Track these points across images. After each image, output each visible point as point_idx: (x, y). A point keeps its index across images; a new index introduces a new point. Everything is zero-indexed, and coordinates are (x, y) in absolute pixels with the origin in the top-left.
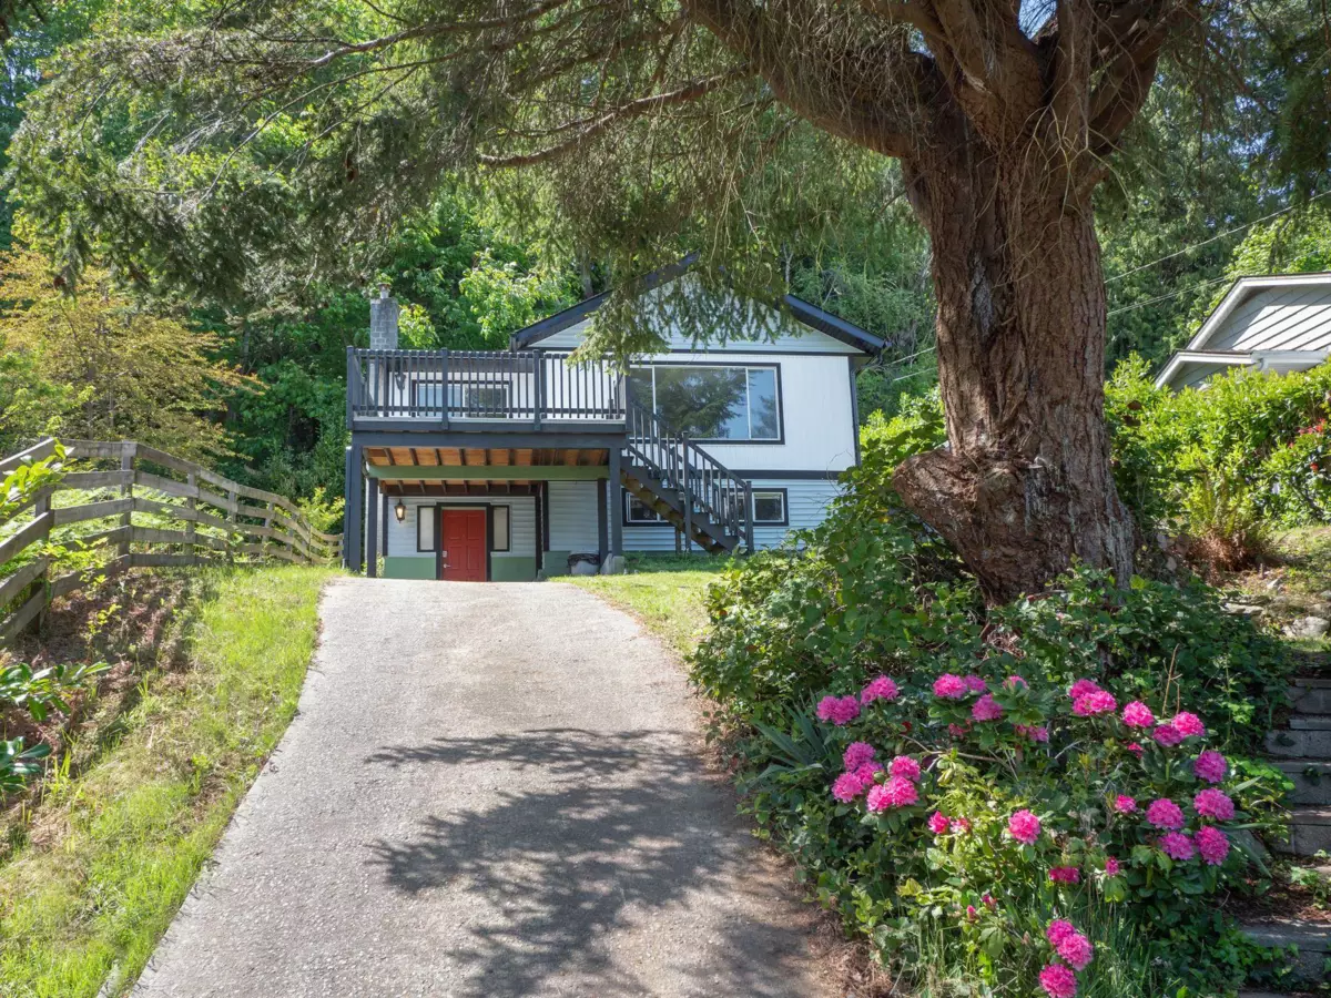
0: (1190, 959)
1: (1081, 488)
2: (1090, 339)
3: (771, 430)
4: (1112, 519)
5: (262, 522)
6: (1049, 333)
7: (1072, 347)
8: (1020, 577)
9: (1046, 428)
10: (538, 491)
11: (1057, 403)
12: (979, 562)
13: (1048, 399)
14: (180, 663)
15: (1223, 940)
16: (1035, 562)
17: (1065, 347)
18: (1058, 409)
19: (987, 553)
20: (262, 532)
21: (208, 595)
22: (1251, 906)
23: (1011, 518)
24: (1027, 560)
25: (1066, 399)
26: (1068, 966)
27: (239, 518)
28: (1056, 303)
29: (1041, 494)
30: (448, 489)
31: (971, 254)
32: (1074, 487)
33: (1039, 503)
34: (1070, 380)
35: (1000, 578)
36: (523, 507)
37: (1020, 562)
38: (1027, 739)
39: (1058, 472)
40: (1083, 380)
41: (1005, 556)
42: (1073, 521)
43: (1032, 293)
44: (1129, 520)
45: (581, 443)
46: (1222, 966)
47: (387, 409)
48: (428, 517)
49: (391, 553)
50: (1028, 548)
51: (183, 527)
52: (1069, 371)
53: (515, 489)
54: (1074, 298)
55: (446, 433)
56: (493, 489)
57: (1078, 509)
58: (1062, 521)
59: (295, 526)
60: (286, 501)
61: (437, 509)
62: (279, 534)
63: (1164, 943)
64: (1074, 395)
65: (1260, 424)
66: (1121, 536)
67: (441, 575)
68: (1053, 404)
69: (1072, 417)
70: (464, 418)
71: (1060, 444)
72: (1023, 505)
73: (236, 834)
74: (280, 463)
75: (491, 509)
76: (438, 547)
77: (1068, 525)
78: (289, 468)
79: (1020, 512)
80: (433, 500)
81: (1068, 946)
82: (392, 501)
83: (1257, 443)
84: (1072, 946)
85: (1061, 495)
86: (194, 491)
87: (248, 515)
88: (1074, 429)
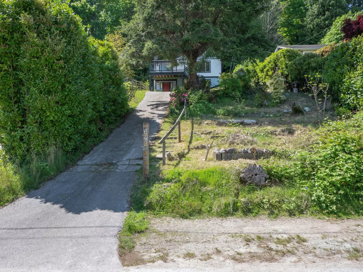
3: (208, 70)
5: (140, 85)
10: (176, 80)
14: (134, 96)
20: (140, 87)
21: (135, 92)
27: (137, 85)
30: (164, 80)
36: (174, 82)
45: (180, 74)
47: (156, 71)
48: (162, 84)
49: (157, 89)
51: (132, 86)
53: (173, 80)
55: (161, 73)
56: (170, 80)
59: (144, 86)
60: (143, 82)
61: (163, 83)
62: (142, 87)
67: (163, 91)
70: (164, 72)
73: (139, 105)
74: (142, 75)
75: (170, 83)
76: (163, 88)
78: (143, 76)
80: (162, 82)
82: (157, 82)
86: (133, 82)
87: (138, 84)
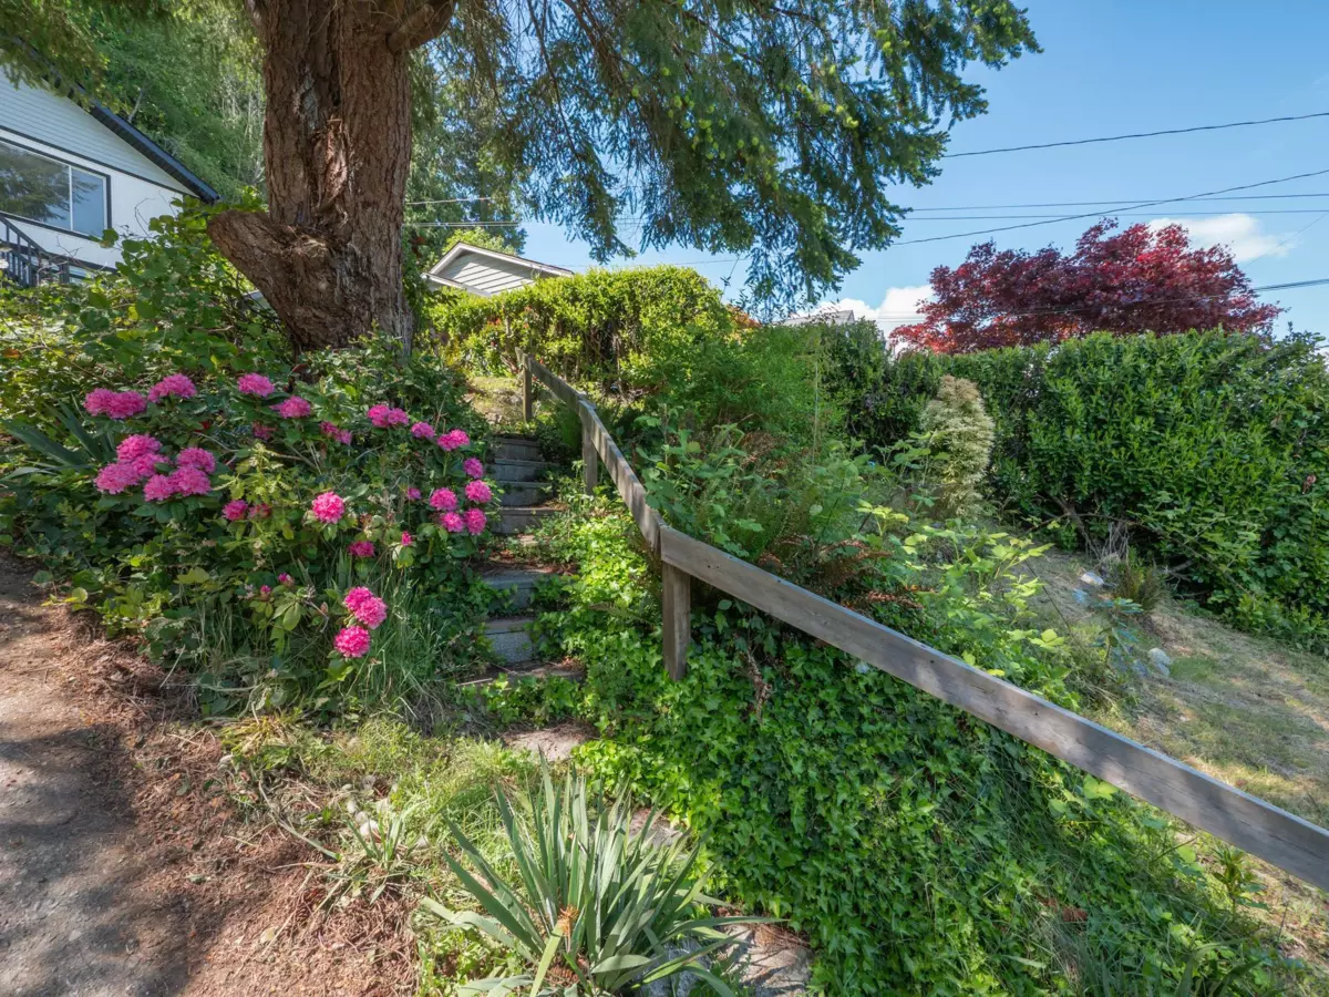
0: (451, 605)
1: (381, 279)
2: (398, 165)
4: (400, 310)
6: (367, 143)
7: (385, 162)
8: (327, 336)
9: (358, 222)
11: (369, 205)
12: (292, 318)
13: (362, 198)
15: (472, 589)
16: (340, 327)
17: (380, 161)
18: (370, 209)
19: (299, 311)
22: (482, 565)
23: (323, 286)
24: (334, 324)
25: (375, 204)
26: (365, 627)
28: (375, 121)
29: (349, 274)
31: (303, 63)
32: (375, 276)
33: (347, 280)
34: (381, 190)
35: (309, 335)
37: (328, 324)
38: (332, 440)
39: (365, 260)
40: (391, 196)
41: (315, 316)
42: (373, 302)
43: (356, 103)
44: (411, 316)
46: (472, 605)
50: (335, 315)
52: (380, 182)
54: (390, 124)
57: (378, 295)
58: (364, 300)
63: (433, 596)
64: (382, 204)
65: (465, 320)
66: (405, 324)
68: (366, 204)
69: (380, 222)
71: (368, 239)
72: (334, 277)
77: (369, 304)
79: (332, 282)
81: (365, 609)
83: (462, 329)
84: (370, 608)
85: (365, 279)
88: (380, 231)
